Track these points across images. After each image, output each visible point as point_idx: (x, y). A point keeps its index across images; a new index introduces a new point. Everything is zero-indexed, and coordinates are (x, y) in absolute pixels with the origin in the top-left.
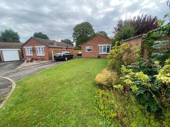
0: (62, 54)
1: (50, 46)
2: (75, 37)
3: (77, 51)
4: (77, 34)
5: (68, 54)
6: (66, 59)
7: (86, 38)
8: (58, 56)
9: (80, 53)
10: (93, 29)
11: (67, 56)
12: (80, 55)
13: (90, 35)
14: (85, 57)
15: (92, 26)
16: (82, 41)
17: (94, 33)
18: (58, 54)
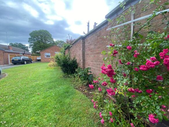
0: (22, 58)
1: (6, 51)
2: (31, 43)
3: (35, 57)
4: (34, 40)
5: (27, 58)
6: (25, 62)
7: (45, 45)
8: (17, 60)
9: (38, 58)
10: (52, 37)
11: (26, 60)
12: (39, 61)
13: (49, 43)
14: (44, 61)
15: (51, 35)
16: (41, 47)
17: (53, 41)
18: (18, 58)
